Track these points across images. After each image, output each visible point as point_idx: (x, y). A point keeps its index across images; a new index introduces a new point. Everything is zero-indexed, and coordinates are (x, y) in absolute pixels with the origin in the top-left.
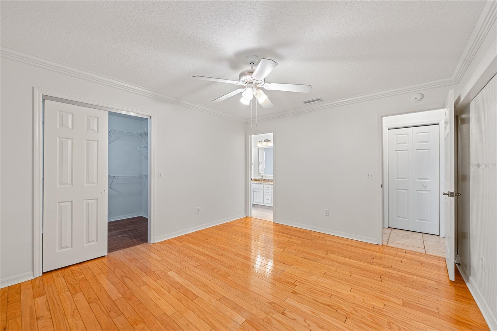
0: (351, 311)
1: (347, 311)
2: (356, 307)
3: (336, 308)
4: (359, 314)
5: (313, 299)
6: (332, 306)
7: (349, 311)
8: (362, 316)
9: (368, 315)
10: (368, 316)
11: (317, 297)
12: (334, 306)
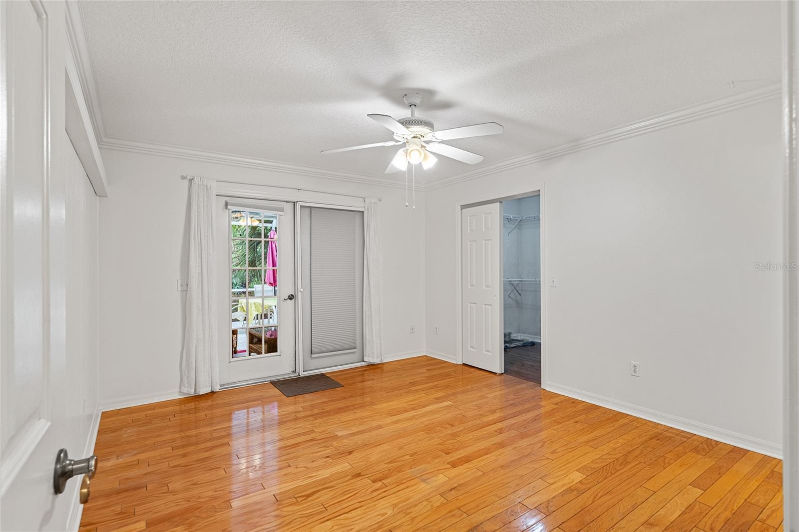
0: (281, 511)
1: (286, 507)
2: (282, 520)
3: (299, 500)
4: (271, 516)
5: (334, 487)
6: (305, 498)
7: (283, 509)
8: (265, 517)
9: (259, 524)
10: (258, 522)
11: (334, 492)
12: (304, 500)
